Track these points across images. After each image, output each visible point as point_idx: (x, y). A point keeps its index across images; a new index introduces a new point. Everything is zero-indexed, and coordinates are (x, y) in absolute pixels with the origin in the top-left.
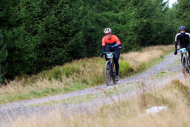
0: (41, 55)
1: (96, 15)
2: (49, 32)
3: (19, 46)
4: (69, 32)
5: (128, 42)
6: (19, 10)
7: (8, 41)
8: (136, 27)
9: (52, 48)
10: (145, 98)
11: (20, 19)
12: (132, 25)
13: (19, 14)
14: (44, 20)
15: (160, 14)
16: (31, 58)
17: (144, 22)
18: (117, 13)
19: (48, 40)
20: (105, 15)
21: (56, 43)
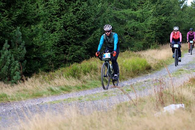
0: (59, 53)
1: (114, 13)
2: (67, 29)
3: (37, 43)
4: (87, 30)
5: (147, 39)
6: (38, 7)
7: (26, 38)
8: (155, 25)
9: (70, 46)
10: (163, 95)
11: (39, 17)
12: (150, 23)
13: (38, 12)
14: (62, 17)
15: (179, 11)
16: (49, 56)
17: (162, 20)
18: (135, 11)
19: (65, 37)
20: (124, 13)
21: (74, 41)
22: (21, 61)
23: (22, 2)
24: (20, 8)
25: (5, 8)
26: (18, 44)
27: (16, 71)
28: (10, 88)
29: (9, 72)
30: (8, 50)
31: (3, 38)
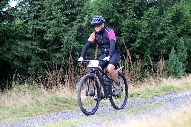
22: (184, 62)
23: (185, 19)
24: (183, 24)
25: (172, 24)
26: (181, 50)
27: (181, 69)
28: (176, 81)
29: (175, 70)
30: (175, 54)
31: (171, 46)
